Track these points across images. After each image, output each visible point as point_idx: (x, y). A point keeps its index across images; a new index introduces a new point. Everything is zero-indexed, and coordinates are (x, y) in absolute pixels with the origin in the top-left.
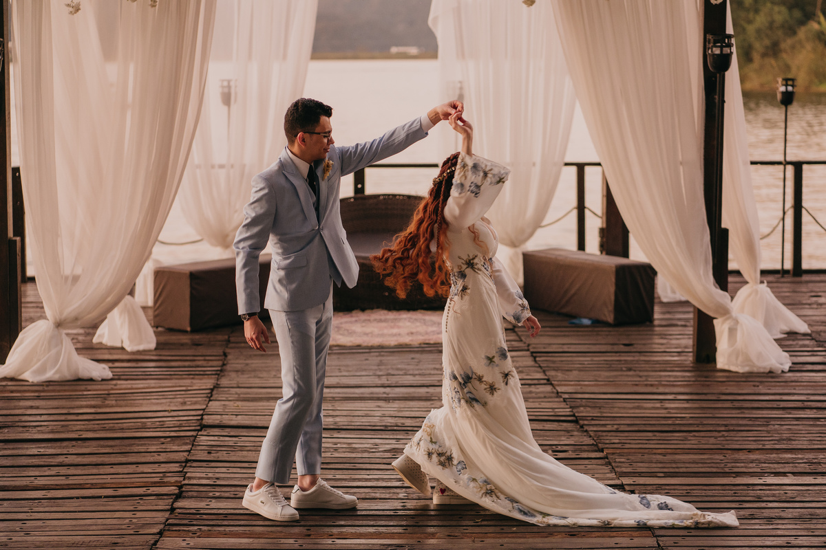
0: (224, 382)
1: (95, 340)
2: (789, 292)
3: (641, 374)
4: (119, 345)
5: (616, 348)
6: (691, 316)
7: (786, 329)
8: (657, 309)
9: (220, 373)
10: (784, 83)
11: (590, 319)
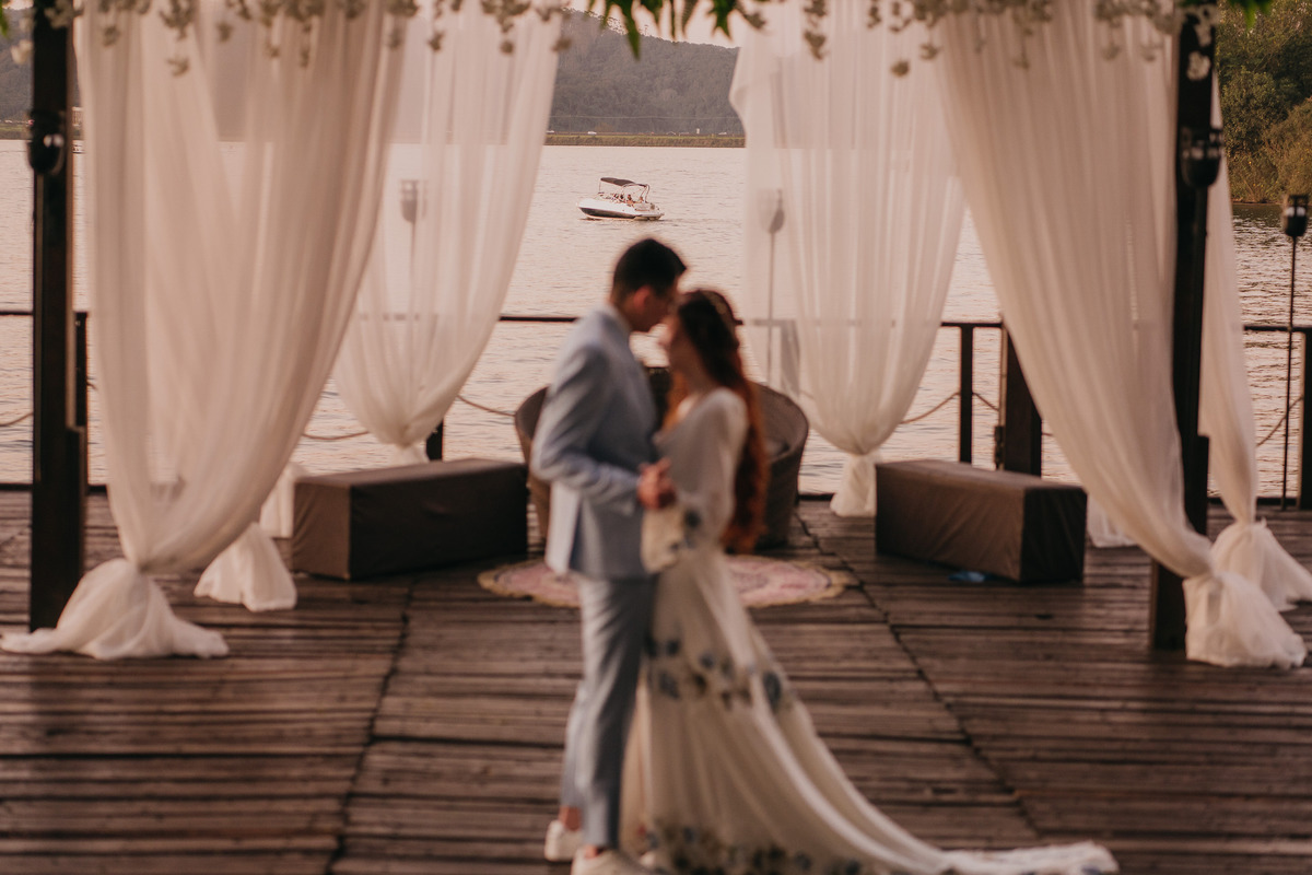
0: (405, 664)
1: (200, 591)
2: (1296, 535)
3: (1068, 665)
4: (235, 599)
5: (1026, 622)
6: (1147, 571)
7: (1295, 595)
8: (1088, 558)
9: (399, 650)
10: (1292, 202)
11: (982, 572)
